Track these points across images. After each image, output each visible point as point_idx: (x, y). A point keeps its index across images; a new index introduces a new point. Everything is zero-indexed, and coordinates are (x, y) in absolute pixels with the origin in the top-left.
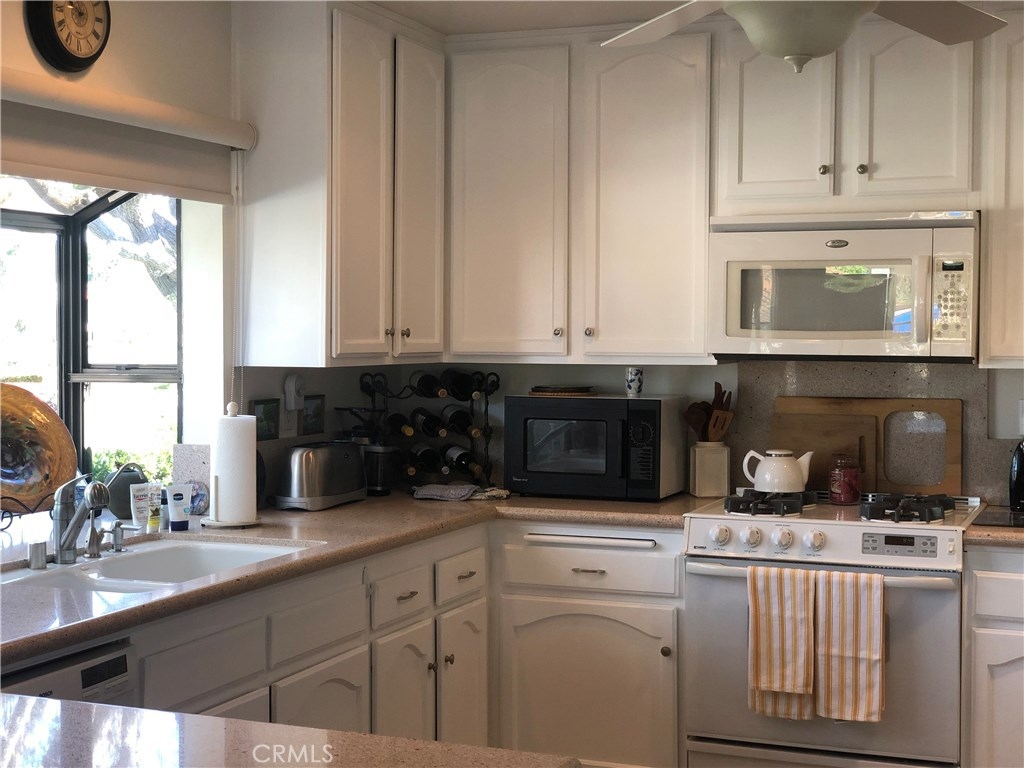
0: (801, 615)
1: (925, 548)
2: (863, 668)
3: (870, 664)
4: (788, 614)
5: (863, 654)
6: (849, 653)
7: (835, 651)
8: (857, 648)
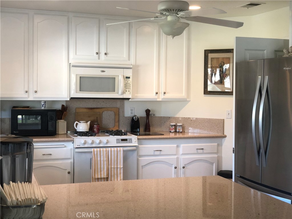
0: (105, 159)
1: (130, 141)
2: (119, 169)
3: (120, 168)
4: (102, 159)
5: (119, 166)
6: (116, 167)
7: (113, 166)
8: (117, 165)
